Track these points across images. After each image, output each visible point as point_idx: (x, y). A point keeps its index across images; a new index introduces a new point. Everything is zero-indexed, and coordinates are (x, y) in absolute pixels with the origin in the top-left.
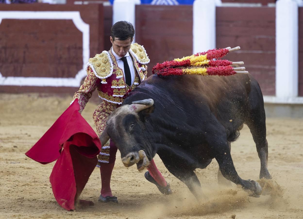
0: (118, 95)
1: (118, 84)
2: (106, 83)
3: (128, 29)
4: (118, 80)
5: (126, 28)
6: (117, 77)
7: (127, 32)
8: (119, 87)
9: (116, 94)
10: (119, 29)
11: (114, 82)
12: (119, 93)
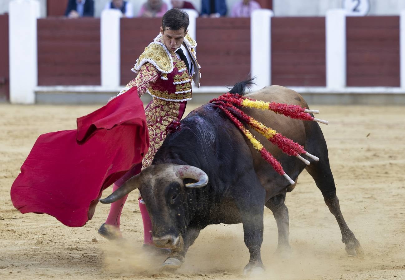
0: (181, 91)
1: (181, 79)
2: (167, 79)
3: (181, 18)
4: (181, 74)
5: (179, 16)
6: (180, 71)
7: (180, 21)
8: (184, 82)
9: (180, 91)
10: (171, 17)
11: (177, 76)
12: (183, 89)
